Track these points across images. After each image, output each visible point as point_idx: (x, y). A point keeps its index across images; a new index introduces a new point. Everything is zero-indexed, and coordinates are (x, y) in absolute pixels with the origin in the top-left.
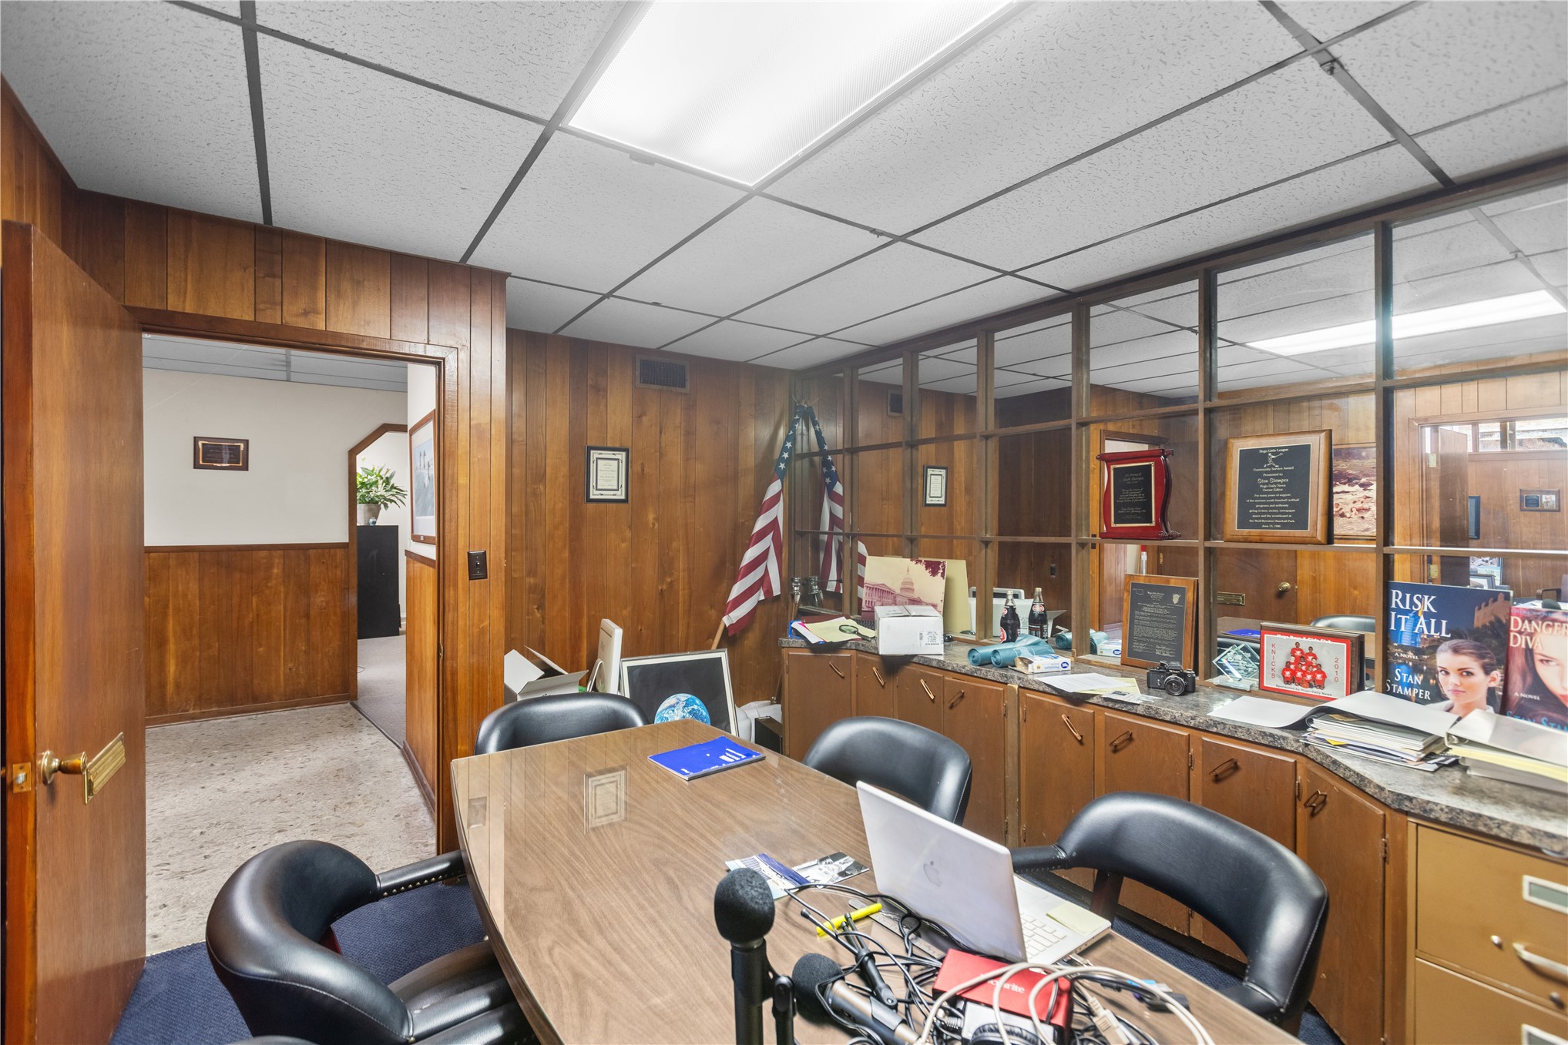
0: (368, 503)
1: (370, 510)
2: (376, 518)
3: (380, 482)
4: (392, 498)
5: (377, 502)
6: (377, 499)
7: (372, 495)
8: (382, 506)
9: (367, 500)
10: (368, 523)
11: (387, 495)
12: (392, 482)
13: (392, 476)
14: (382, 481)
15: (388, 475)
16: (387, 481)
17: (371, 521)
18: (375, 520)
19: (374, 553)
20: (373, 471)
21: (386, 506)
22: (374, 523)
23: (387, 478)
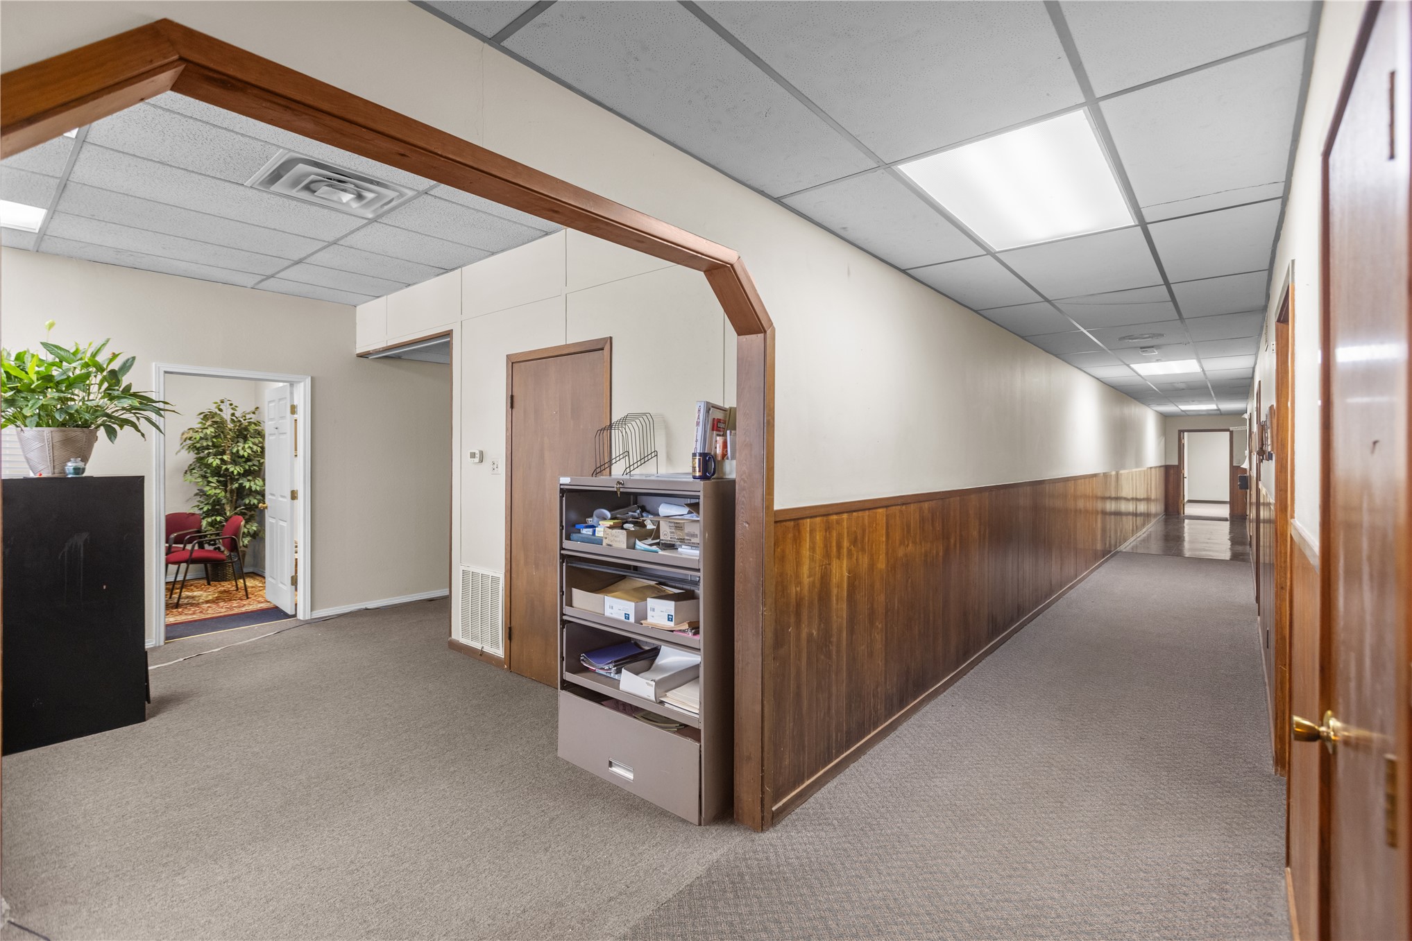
0: (63, 424)
1: (67, 442)
2: (85, 459)
3: (95, 380)
4: (127, 416)
5: (86, 425)
6: (87, 416)
7: (76, 404)
8: (101, 432)
9: (60, 417)
10: (63, 471)
11: (111, 408)
12: (125, 381)
13: (126, 366)
14: (99, 377)
15: (115, 365)
16: (114, 376)
17: (70, 466)
18: (81, 465)
19: (80, 539)
20: (75, 354)
21: (111, 434)
22: (78, 471)
23: (113, 372)
